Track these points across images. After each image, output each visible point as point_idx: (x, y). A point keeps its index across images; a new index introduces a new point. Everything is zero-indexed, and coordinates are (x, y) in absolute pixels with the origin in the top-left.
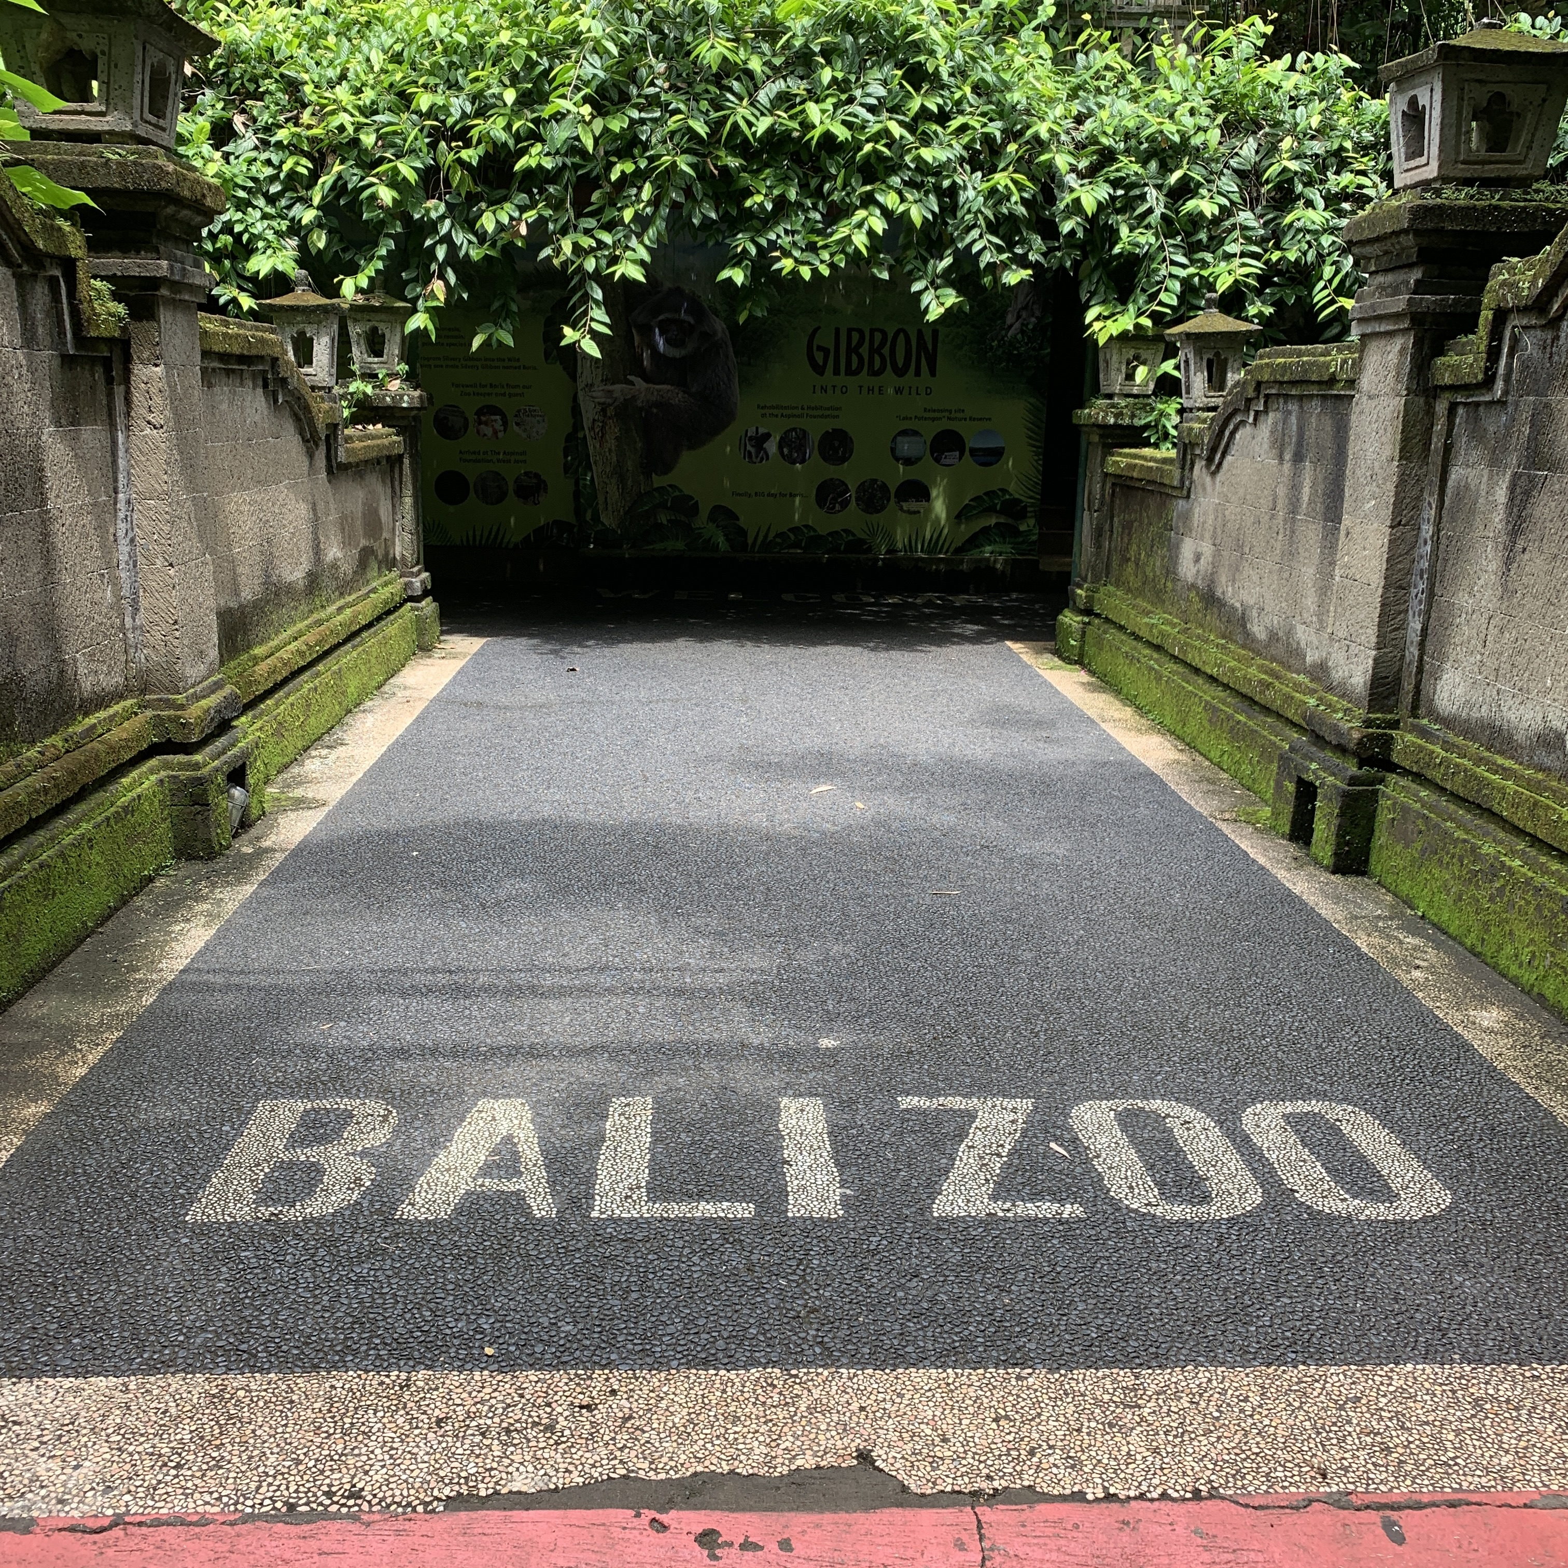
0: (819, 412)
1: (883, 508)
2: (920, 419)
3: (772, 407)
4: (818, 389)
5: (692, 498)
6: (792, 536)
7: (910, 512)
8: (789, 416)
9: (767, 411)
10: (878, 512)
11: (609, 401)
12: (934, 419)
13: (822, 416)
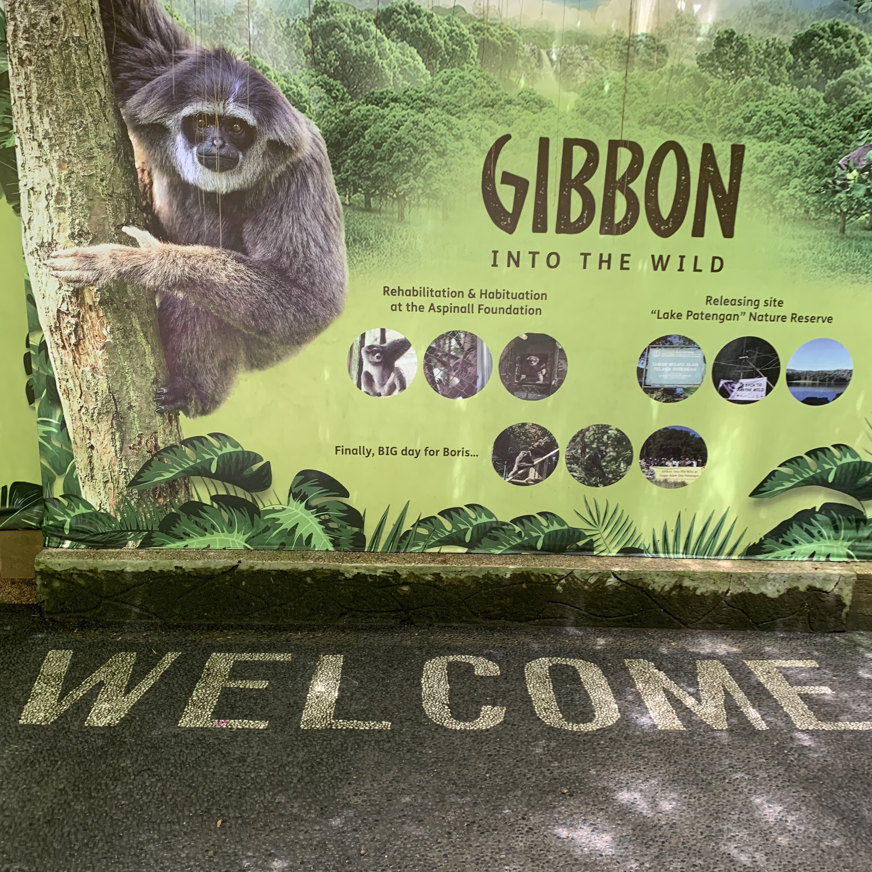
0: (505, 303)
1: (618, 476)
2: (696, 316)
3: (413, 292)
4: (502, 258)
5: (257, 458)
6: (447, 525)
7: (666, 484)
8: (444, 310)
9: (405, 300)
10: (607, 482)
11: (87, 275)
12: (723, 318)
13: (510, 311)
